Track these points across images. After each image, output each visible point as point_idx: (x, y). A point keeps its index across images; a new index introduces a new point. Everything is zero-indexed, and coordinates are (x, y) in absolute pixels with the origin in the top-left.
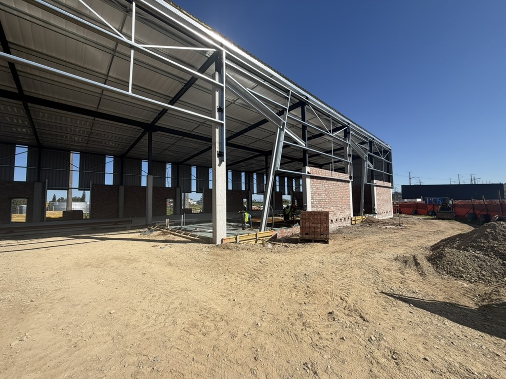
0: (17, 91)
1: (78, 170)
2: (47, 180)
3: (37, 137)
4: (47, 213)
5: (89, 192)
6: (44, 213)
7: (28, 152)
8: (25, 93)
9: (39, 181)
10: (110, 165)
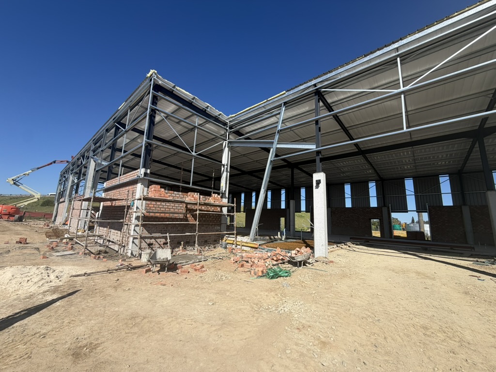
0: (357, 150)
1: (413, 193)
2: (390, 205)
3: (377, 173)
4: (394, 232)
5: (427, 213)
6: (391, 232)
7: (376, 185)
8: (362, 149)
9: (385, 206)
10: (445, 185)
